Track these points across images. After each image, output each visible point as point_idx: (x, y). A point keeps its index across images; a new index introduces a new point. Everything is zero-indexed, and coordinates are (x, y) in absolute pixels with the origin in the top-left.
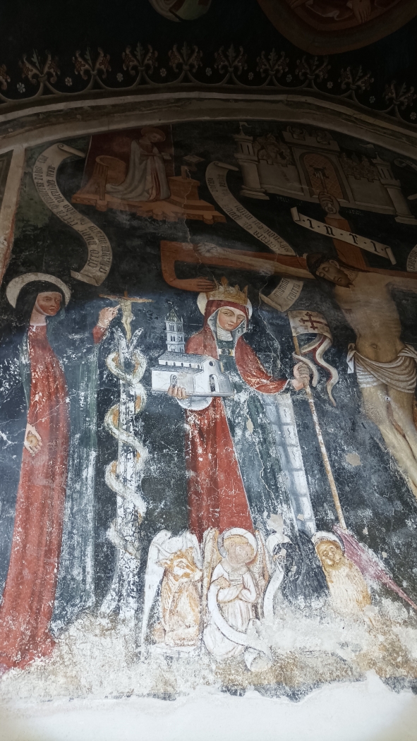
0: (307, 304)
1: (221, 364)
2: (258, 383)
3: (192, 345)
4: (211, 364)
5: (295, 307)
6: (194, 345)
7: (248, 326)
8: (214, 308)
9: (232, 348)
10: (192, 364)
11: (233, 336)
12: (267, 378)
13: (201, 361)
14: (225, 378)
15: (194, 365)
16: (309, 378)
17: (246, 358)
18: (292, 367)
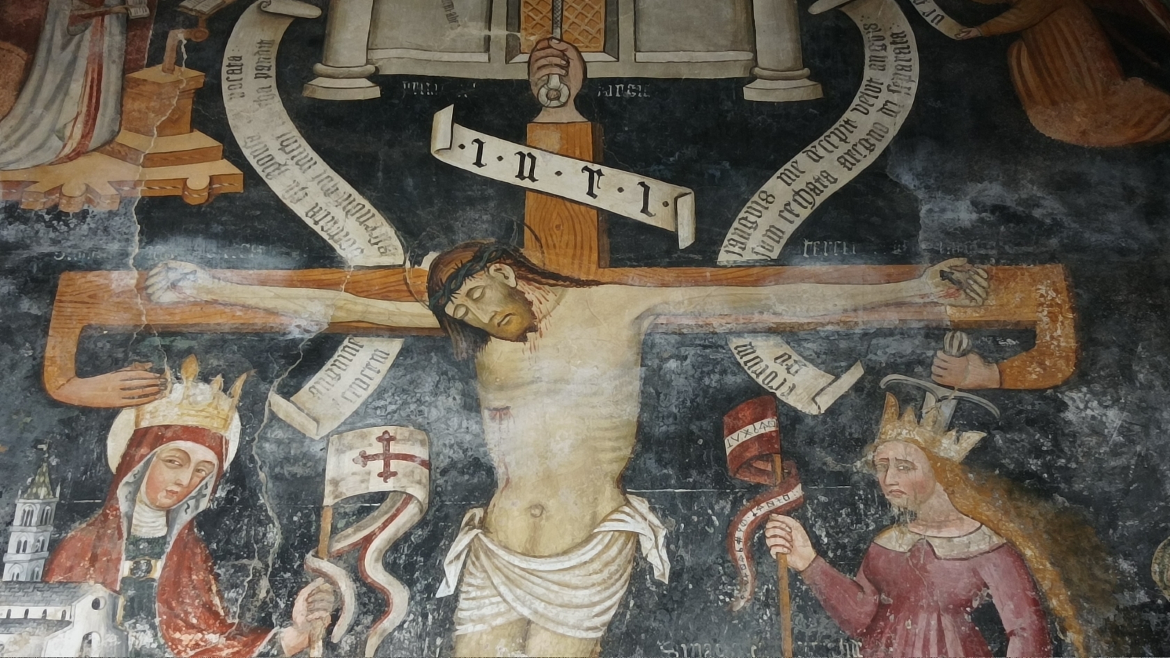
0: (392, 408)
1: (121, 601)
2: (197, 645)
3: (64, 559)
4: (96, 605)
5: (356, 421)
6: (68, 558)
7: (214, 491)
8: (143, 451)
9: (158, 556)
10: (50, 610)
11: (169, 524)
12: (223, 628)
13: (73, 598)
14: (120, 638)
15: (54, 612)
16: (328, 621)
17: (185, 580)
18: (292, 594)
